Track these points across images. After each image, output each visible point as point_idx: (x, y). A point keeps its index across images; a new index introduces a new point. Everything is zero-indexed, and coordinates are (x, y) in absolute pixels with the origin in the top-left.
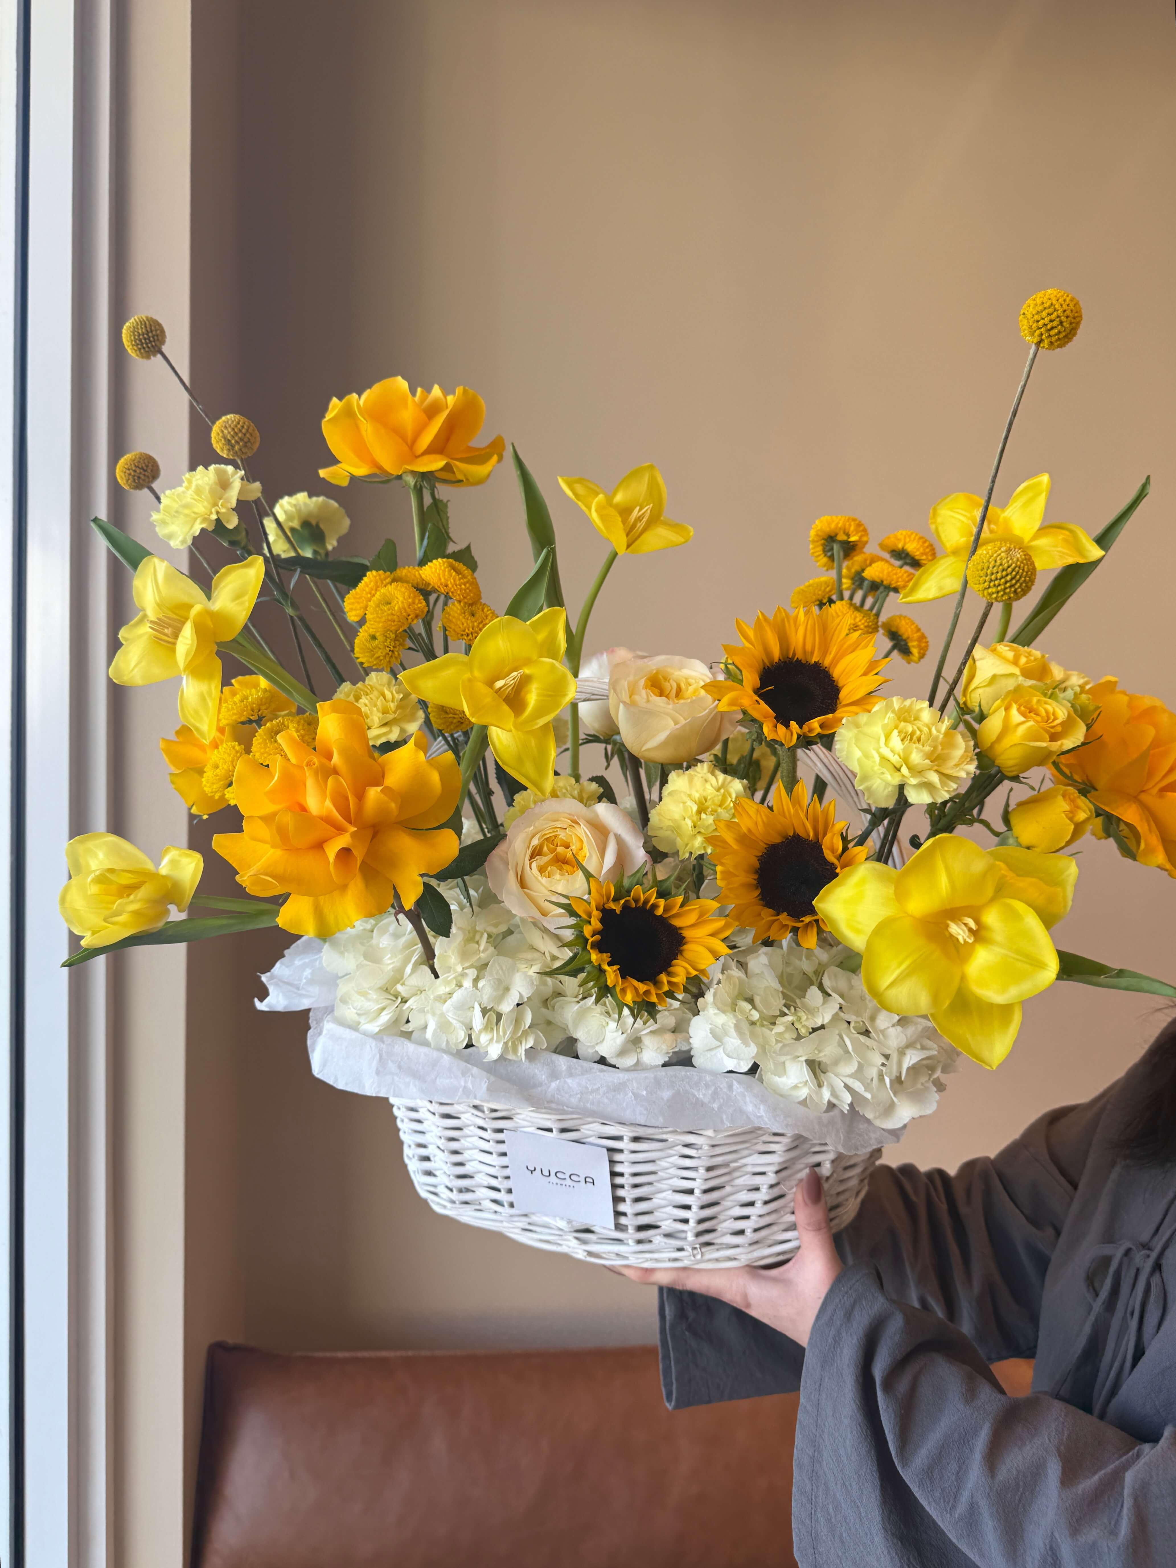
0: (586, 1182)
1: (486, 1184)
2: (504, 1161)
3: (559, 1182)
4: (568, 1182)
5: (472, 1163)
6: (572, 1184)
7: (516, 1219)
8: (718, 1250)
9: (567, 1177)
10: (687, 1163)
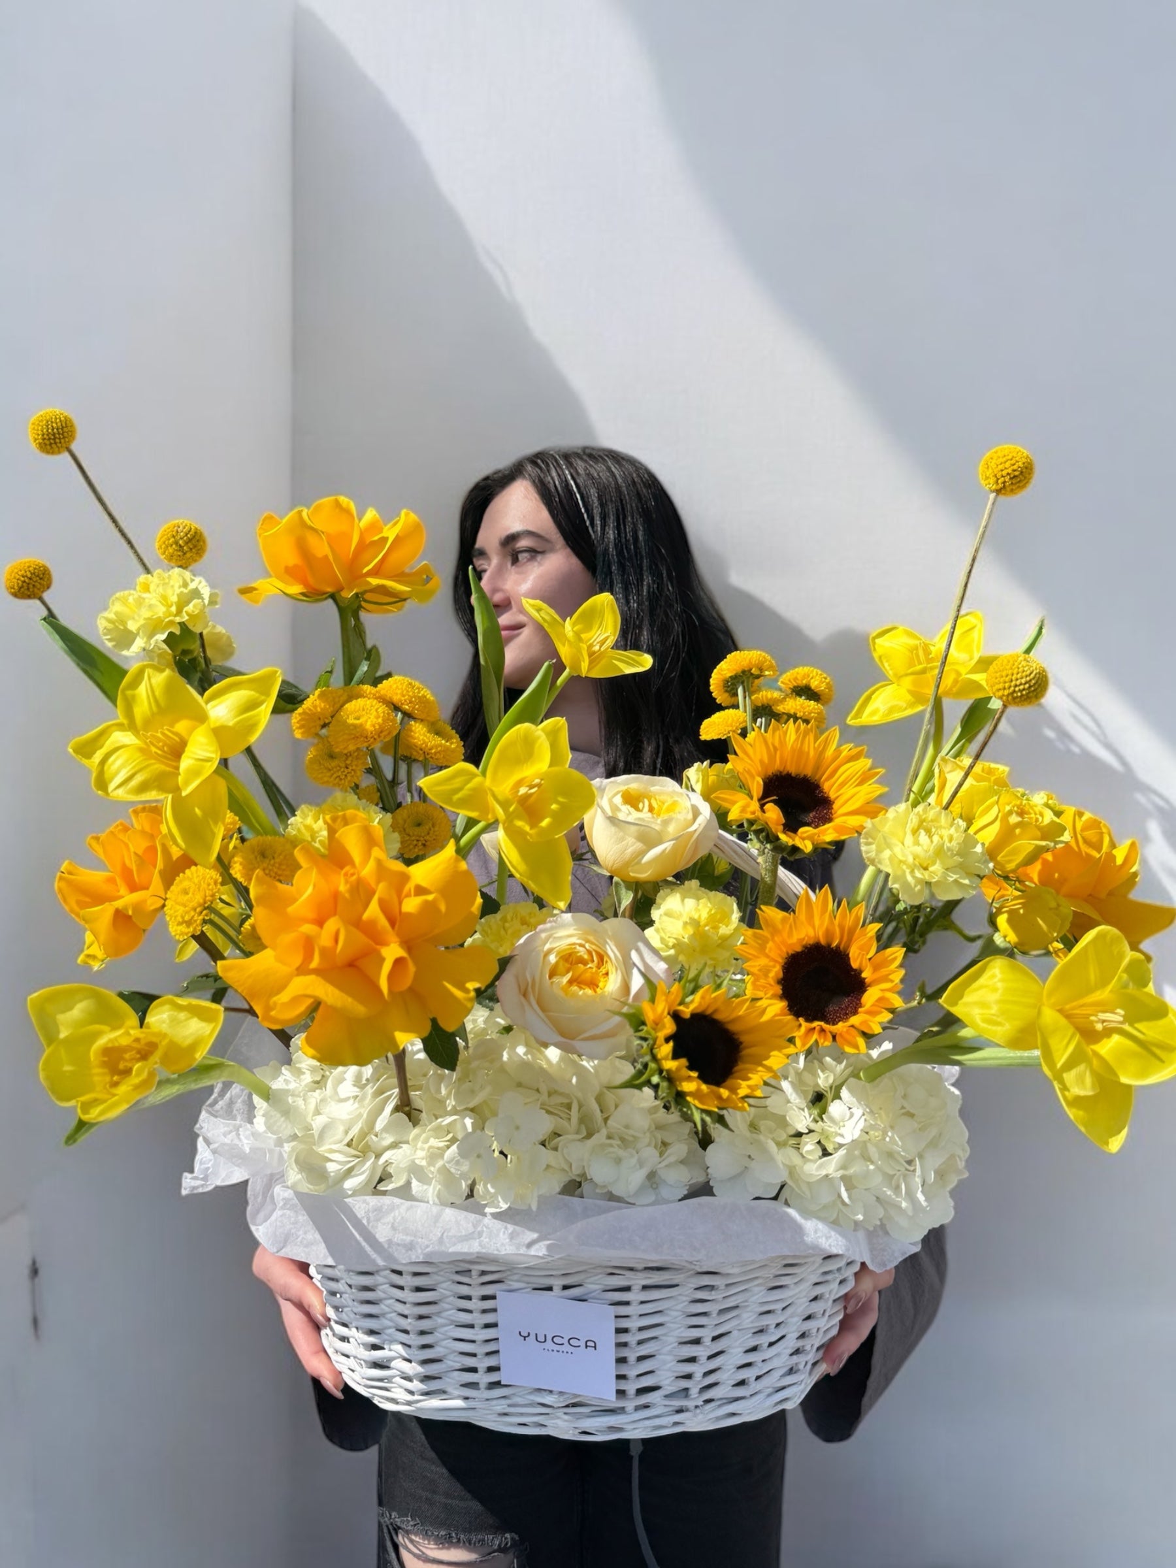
0: (587, 1347)
1: (458, 1366)
2: (490, 1333)
3: (558, 1347)
4: (566, 1347)
5: (444, 1343)
6: (571, 1349)
7: (494, 1402)
8: (720, 1406)
9: (565, 1341)
10: (700, 1308)
